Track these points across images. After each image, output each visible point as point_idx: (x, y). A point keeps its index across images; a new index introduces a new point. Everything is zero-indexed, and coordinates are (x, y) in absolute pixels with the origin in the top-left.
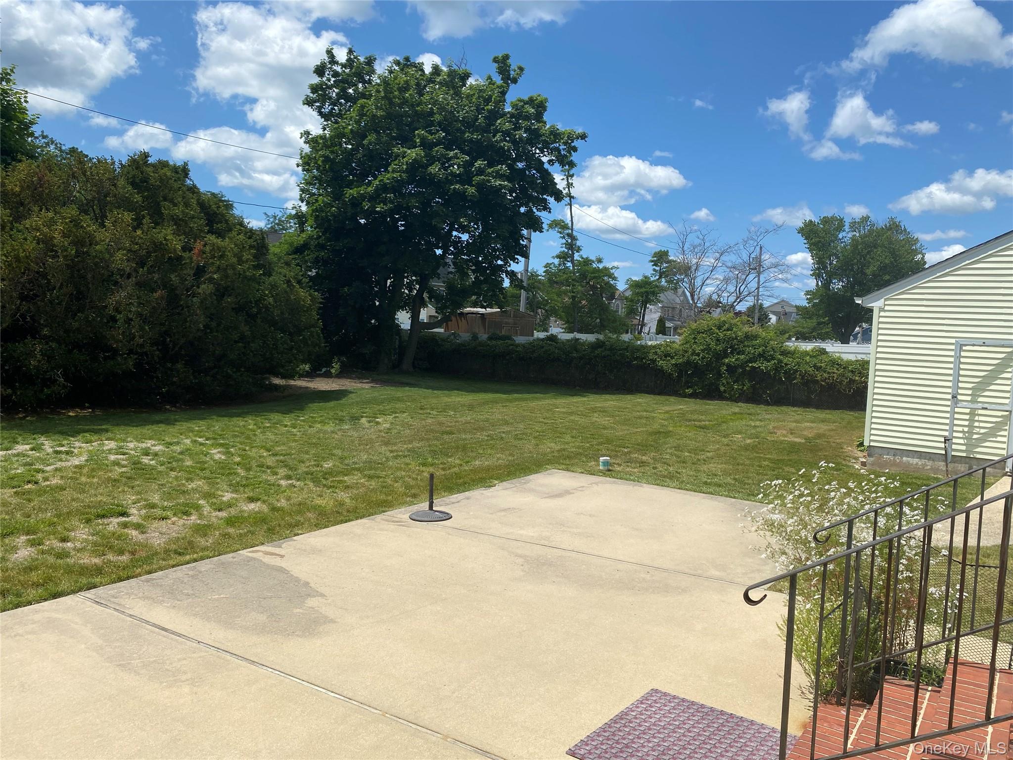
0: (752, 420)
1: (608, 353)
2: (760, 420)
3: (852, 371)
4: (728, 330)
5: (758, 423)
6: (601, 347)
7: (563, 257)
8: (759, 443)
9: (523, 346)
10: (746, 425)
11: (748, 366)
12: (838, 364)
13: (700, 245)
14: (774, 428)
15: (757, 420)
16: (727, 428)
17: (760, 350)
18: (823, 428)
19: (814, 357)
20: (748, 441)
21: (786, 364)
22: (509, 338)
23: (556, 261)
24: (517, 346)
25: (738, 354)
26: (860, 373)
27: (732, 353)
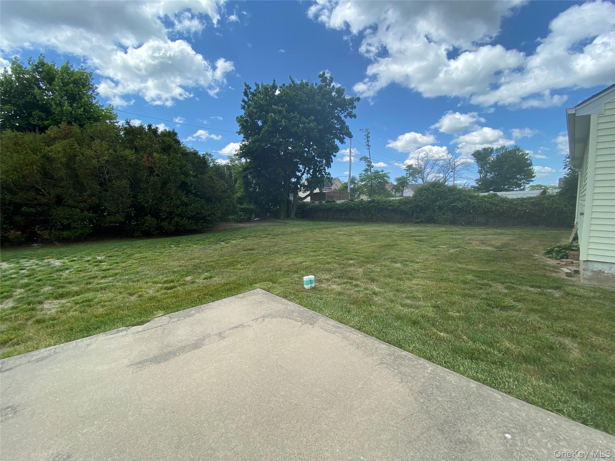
0: (453, 234)
1: (376, 204)
2: (459, 235)
3: (515, 204)
4: (438, 187)
5: (458, 237)
6: (373, 202)
7: (366, 170)
8: (460, 252)
9: (339, 204)
10: (449, 238)
11: (450, 205)
12: (506, 201)
13: (426, 157)
14: (469, 239)
15: (457, 234)
16: (437, 241)
17: (458, 196)
18: (505, 239)
19: (490, 198)
20: (452, 251)
21: (473, 203)
22: (334, 202)
23: (364, 173)
24: (337, 204)
25: (444, 199)
26: (521, 205)
27: (440, 199)
